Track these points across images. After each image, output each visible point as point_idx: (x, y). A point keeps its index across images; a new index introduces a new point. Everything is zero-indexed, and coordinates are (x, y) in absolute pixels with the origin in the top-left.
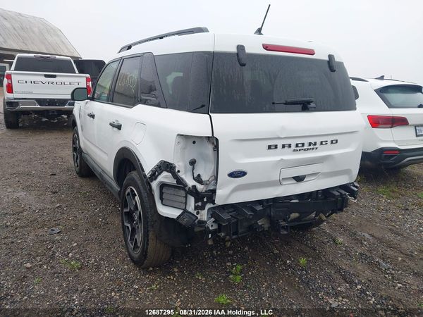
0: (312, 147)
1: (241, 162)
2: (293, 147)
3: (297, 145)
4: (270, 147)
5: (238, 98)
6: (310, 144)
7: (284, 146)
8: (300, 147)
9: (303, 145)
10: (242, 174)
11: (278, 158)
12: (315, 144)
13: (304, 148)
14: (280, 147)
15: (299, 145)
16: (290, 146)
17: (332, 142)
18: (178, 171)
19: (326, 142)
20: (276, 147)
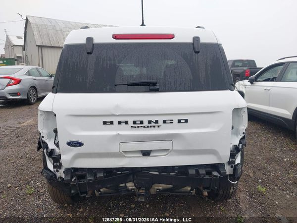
0: (153, 124)
1: (78, 134)
2: (131, 123)
3: (135, 122)
4: (105, 123)
5: (81, 80)
6: (150, 122)
7: (120, 123)
9: (142, 122)
10: (80, 144)
11: (115, 133)
12: (157, 122)
13: (143, 125)
14: (116, 123)
15: (137, 123)
16: (127, 123)
17: (179, 121)
18: (43, 137)
19: (171, 122)
20: (112, 123)
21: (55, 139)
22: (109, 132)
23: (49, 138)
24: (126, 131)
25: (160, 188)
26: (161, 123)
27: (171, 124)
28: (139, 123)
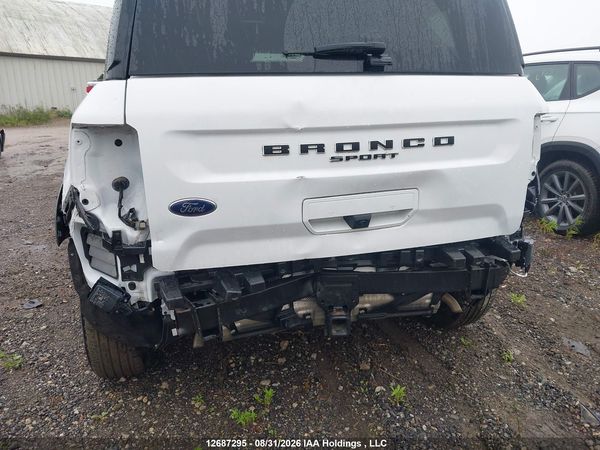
0: (380, 151)
2: (330, 151)
3: (340, 148)
4: (268, 151)
5: (195, 41)
7: (304, 149)
8: (347, 152)
9: (356, 147)
10: (204, 208)
11: (293, 175)
12: (389, 145)
13: (358, 154)
14: (295, 149)
15: (346, 148)
16: (321, 149)
17: (437, 142)
18: (85, 202)
19: (421, 143)
20: (285, 150)
21: (120, 207)
22: (280, 172)
23: (103, 203)
24: (320, 170)
25: (367, 305)
26: (397, 147)
27: (419, 149)
28: (349, 147)
